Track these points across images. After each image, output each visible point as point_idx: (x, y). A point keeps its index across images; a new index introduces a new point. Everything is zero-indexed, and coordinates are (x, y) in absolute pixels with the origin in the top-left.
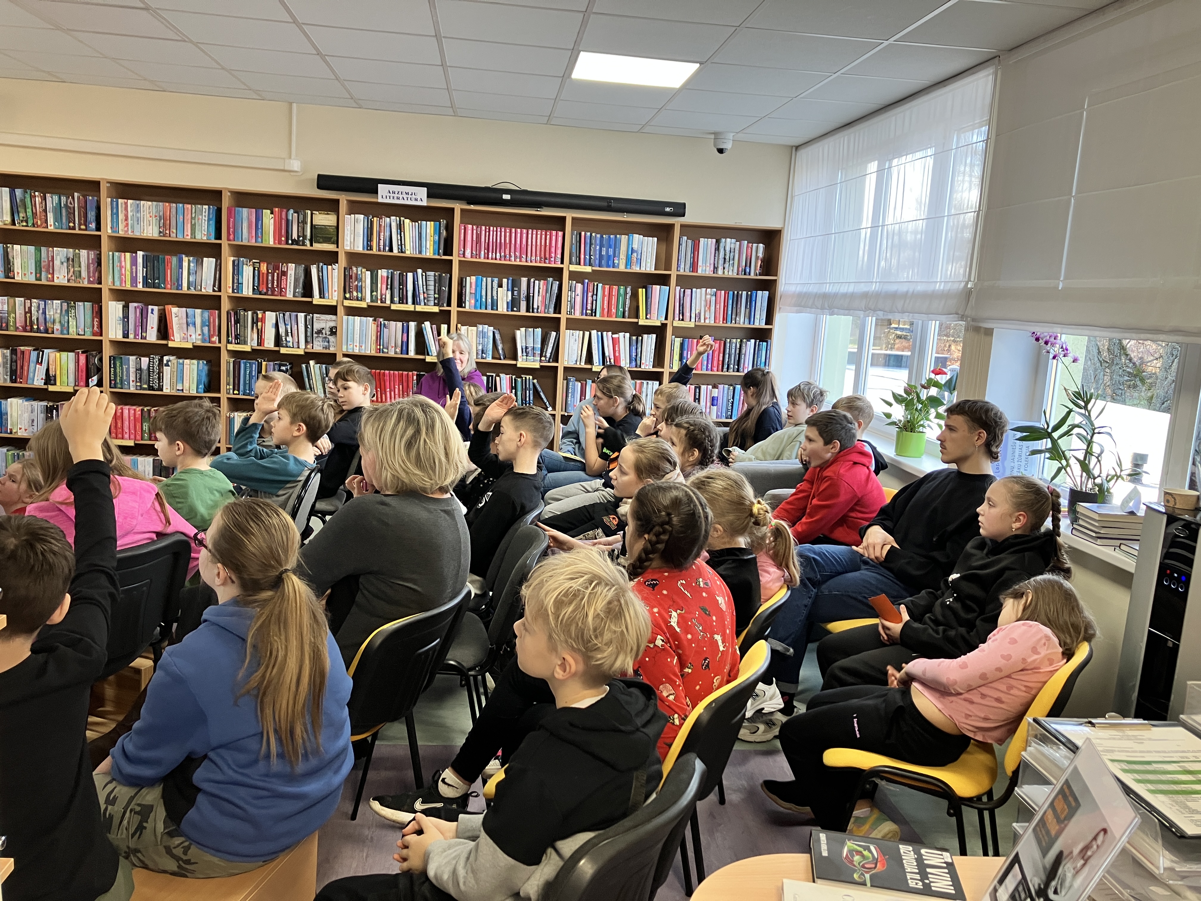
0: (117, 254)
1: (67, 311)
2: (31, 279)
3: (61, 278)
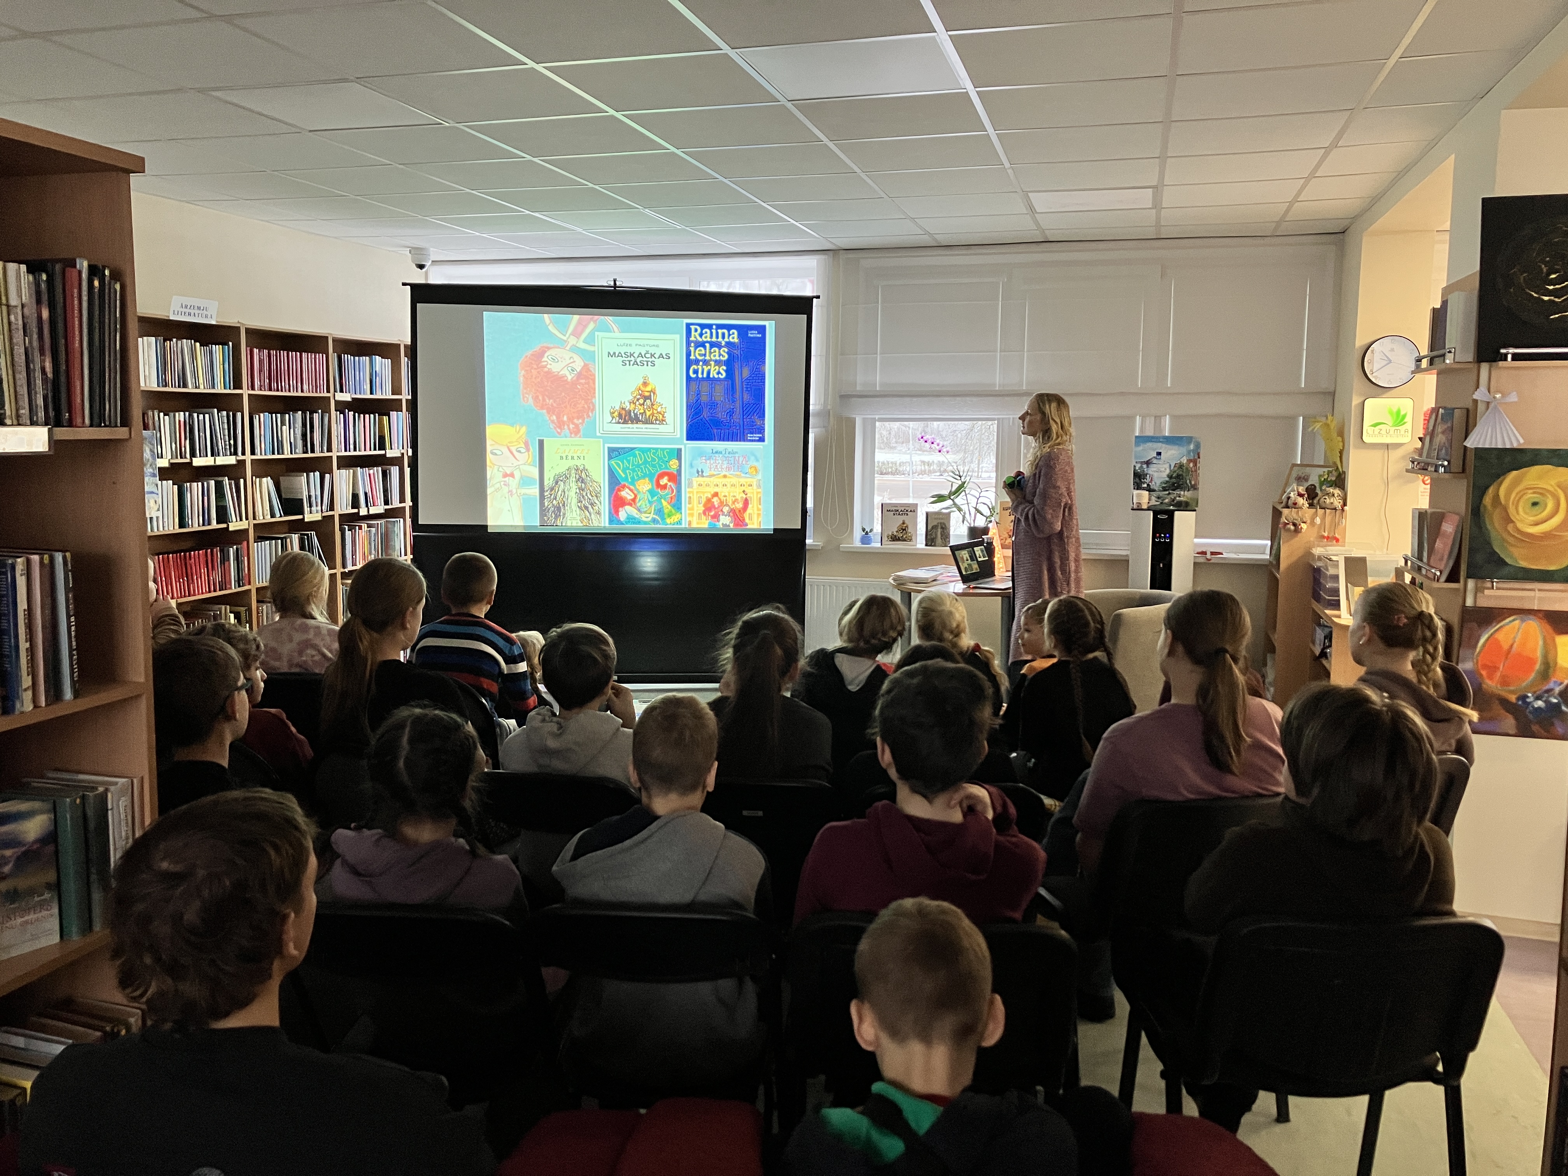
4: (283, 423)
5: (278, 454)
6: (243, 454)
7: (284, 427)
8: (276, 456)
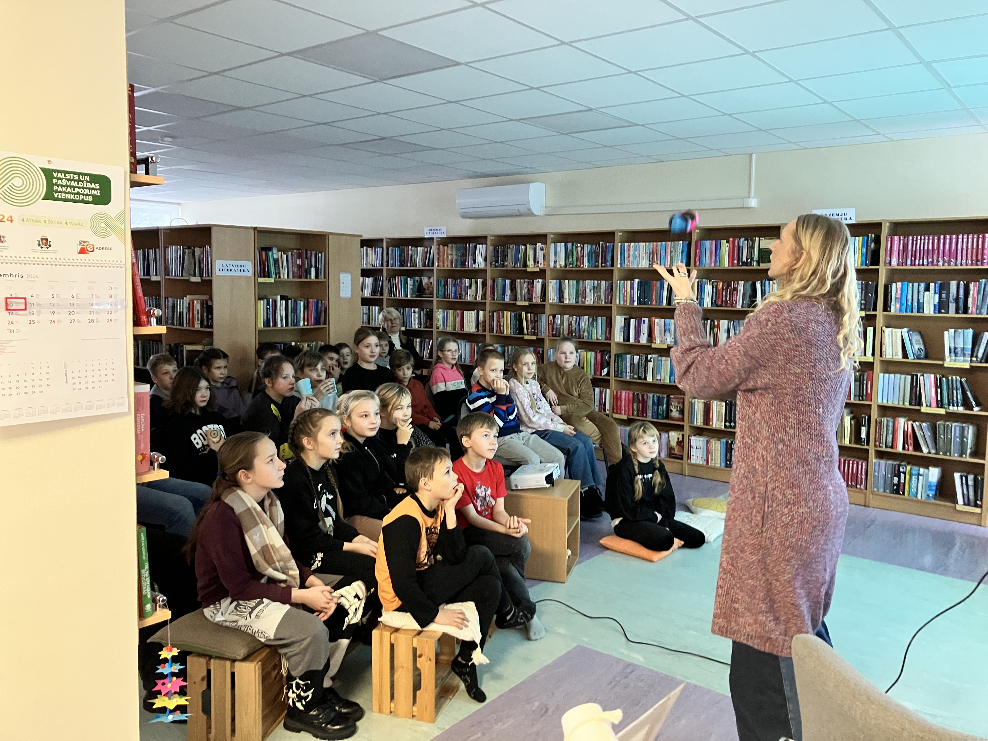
0: (622, 282)
1: (592, 323)
2: (573, 302)
3: (589, 301)
4: (927, 289)
5: (918, 312)
6: (875, 309)
7: (926, 293)
8: (915, 314)
